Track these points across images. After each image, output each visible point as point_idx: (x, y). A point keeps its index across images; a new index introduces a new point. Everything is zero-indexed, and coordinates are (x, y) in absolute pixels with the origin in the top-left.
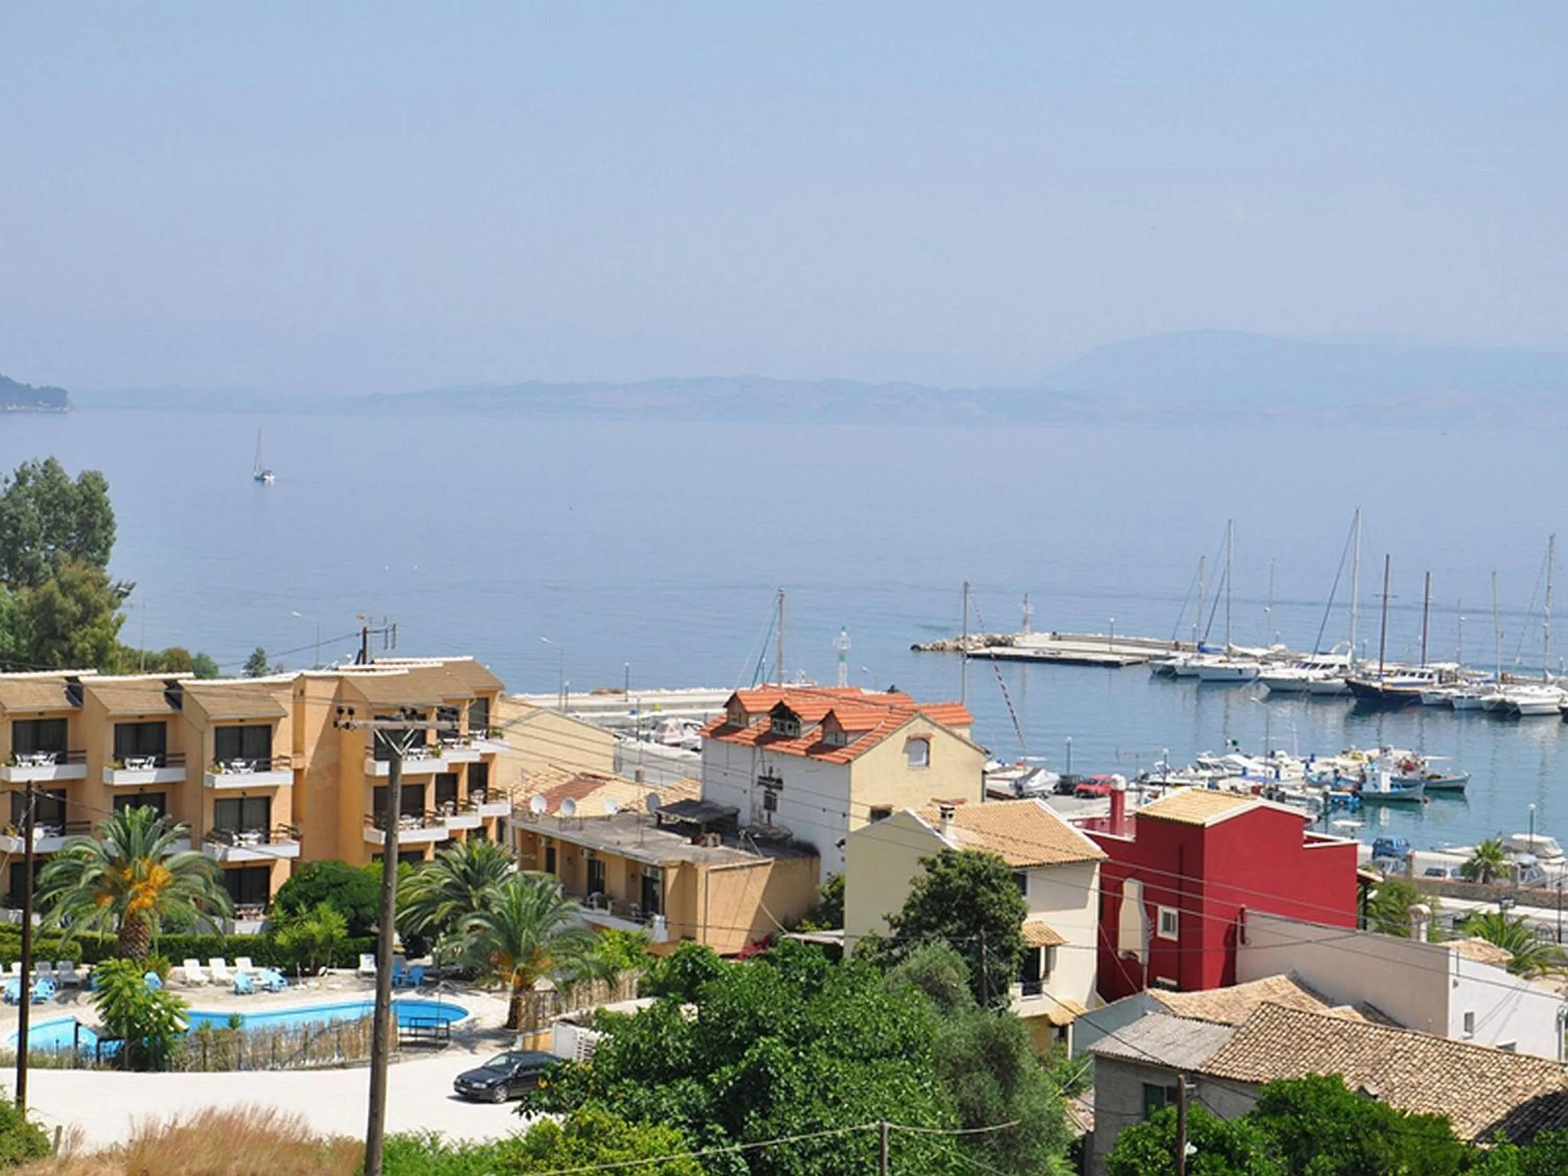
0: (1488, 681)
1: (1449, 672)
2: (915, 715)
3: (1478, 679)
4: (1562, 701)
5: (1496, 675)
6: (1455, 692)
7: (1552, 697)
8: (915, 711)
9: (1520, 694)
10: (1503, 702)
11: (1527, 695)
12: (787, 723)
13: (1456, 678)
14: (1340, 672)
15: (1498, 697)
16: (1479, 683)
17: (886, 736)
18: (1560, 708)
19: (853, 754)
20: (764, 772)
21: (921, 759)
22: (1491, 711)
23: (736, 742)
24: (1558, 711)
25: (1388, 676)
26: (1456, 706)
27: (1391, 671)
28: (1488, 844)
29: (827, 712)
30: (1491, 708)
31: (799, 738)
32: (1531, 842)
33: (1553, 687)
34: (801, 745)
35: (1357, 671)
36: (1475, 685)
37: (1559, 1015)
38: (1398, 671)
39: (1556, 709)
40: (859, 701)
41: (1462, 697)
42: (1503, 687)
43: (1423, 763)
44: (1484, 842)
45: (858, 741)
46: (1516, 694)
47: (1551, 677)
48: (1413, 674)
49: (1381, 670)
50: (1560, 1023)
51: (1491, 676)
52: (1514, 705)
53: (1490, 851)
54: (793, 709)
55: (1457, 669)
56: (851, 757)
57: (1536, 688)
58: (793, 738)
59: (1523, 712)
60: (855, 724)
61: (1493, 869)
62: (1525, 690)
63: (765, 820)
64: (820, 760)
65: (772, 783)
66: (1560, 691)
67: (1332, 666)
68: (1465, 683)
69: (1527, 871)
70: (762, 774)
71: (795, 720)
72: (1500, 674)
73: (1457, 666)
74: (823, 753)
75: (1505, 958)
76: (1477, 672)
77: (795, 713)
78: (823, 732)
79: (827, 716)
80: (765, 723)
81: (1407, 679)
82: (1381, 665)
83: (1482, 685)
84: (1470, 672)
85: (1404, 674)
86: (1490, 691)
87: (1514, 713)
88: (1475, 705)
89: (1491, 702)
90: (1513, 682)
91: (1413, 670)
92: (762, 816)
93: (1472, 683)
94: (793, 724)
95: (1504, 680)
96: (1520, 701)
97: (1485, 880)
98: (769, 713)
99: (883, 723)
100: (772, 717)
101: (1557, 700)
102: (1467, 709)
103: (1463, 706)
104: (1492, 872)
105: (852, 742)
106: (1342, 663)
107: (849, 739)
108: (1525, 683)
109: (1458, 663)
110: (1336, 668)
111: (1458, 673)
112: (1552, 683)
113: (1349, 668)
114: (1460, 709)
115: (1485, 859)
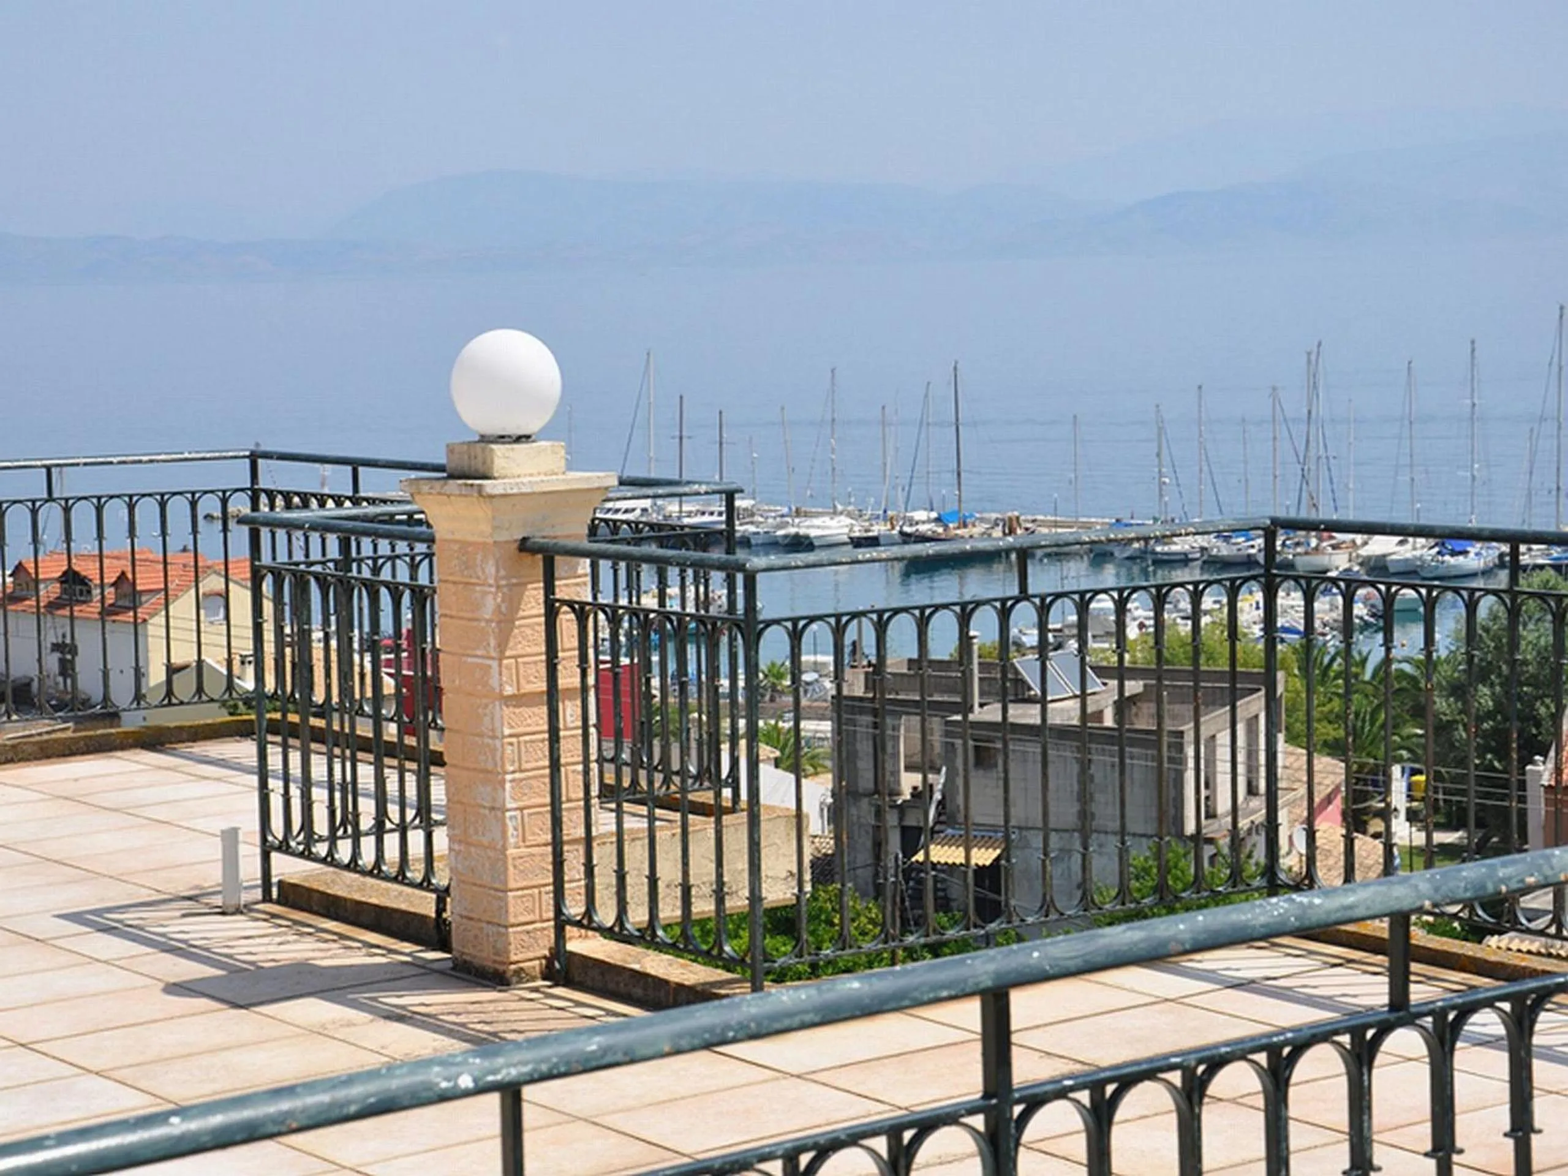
0: (782, 516)
1: (745, 510)
2: (209, 571)
3: (773, 514)
4: (851, 530)
5: (790, 509)
6: (752, 529)
7: (842, 527)
8: (209, 567)
9: (813, 527)
10: (797, 536)
11: (818, 527)
12: (78, 588)
13: (753, 515)
14: (642, 515)
15: (792, 530)
16: (775, 518)
17: (180, 594)
18: (851, 538)
19: (148, 614)
20: (57, 637)
21: (218, 615)
22: (786, 545)
23: (24, 611)
24: (848, 540)
25: (689, 516)
26: (753, 542)
27: (691, 512)
28: (773, 664)
29: (118, 574)
30: (786, 541)
31: (91, 601)
32: (815, 663)
33: (842, 518)
34: (93, 608)
35: (658, 514)
36: (770, 521)
37: (822, 803)
38: (698, 511)
39: (845, 539)
40: (151, 561)
41: (758, 533)
42: (797, 520)
43: (720, 597)
44: (769, 663)
45: (153, 600)
46: (808, 527)
47: (840, 508)
48: (712, 514)
49: (681, 512)
50: (822, 810)
51: (785, 510)
52: (807, 537)
53: (775, 671)
54: (83, 573)
55: (753, 506)
56: (147, 617)
57: (827, 519)
58: (84, 602)
59: (816, 543)
60: (148, 583)
61: (779, 688)
62: (817, 521)
63: (61, 686)
64: (114, 621)
65: (66, 650)
66: (849, 521)
67: (633, 510)
68: (761, 519)
69: (810, 688)
70: (55, 641)
71: (86, 584)
72: (794, 509)
73: (752, 502)
74: (117, 614)
75: (772, 756)
76: (772, 508)
77: (85, 577)
78: (116, 593)
79: (119, 578)
80: (55, 590)
81: (706, 518)
82: (681, 506)
83: (778, 519)
84: (766, 508)
85: (703, 513)
86: (785, 525)
87: (807, 546)
88: (771, 541)
89: (786, 536)
90: (807, 515)
91: (712, 509)
92: (57, 684)
93: (767, 518)
94: (84, 588)
95: (798, 513)
96: (813, 533)
97: (772, 700)
98: (58, 580)
99: (177, 581)
100: (62, 583)
101: (846, 530)
102: (763, 545)
103: (760, 542)
104: (778, 691)
105: (146, 602)
106: (643, 506)
107: (144, 599)
108: (818, 515)
109: (754, 498)
110: (638, 512)
111: (755, 510)
112: (841, 513)
113: (650, 510)
114: (757, 545)
115: (772, 679)
